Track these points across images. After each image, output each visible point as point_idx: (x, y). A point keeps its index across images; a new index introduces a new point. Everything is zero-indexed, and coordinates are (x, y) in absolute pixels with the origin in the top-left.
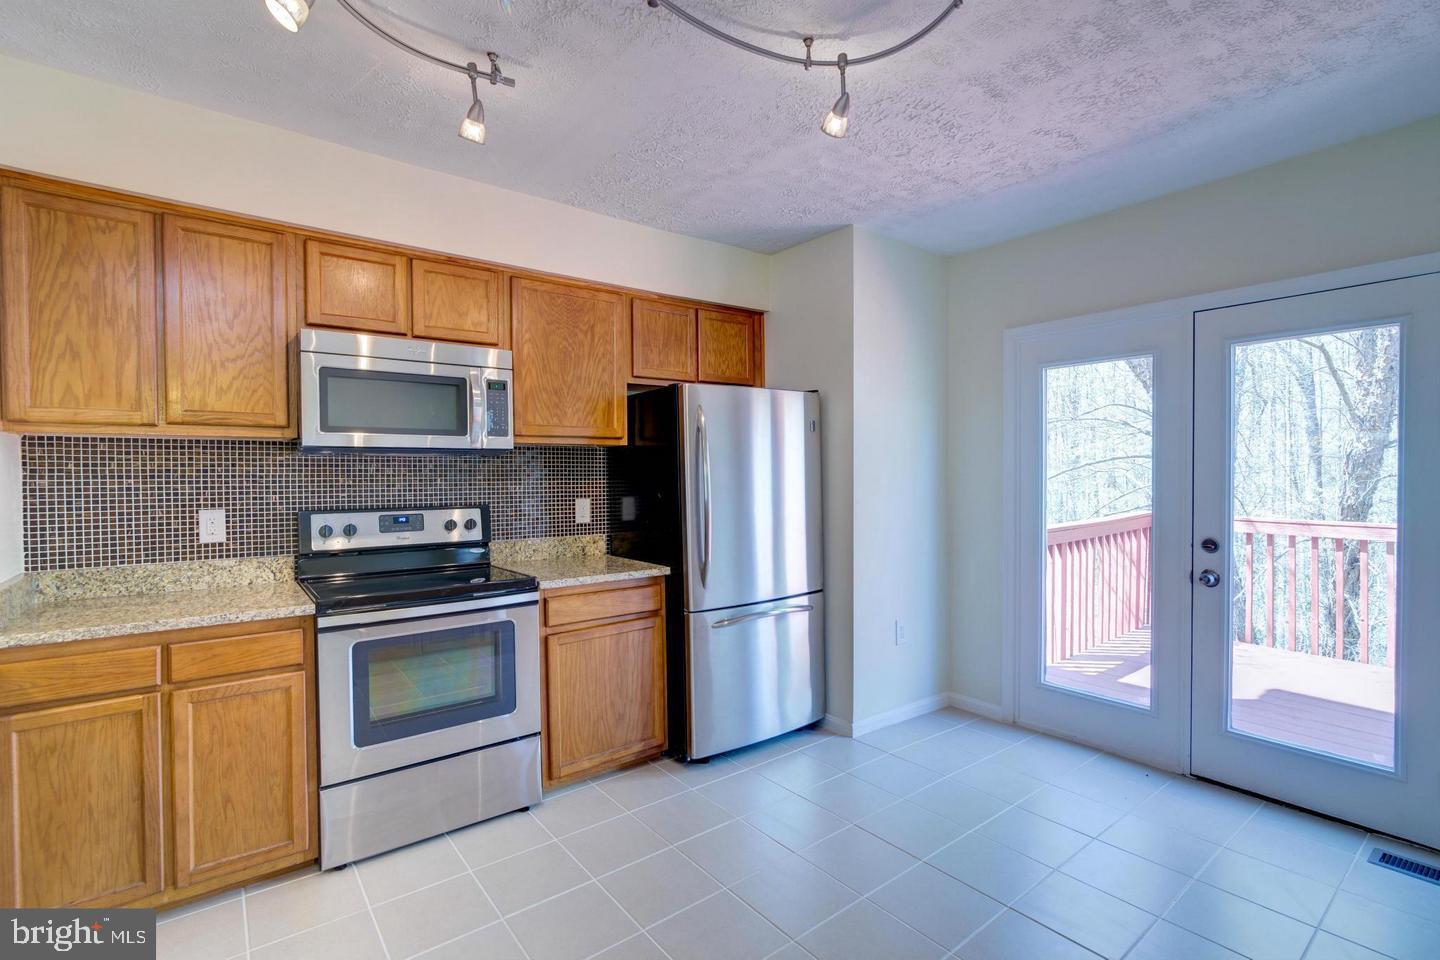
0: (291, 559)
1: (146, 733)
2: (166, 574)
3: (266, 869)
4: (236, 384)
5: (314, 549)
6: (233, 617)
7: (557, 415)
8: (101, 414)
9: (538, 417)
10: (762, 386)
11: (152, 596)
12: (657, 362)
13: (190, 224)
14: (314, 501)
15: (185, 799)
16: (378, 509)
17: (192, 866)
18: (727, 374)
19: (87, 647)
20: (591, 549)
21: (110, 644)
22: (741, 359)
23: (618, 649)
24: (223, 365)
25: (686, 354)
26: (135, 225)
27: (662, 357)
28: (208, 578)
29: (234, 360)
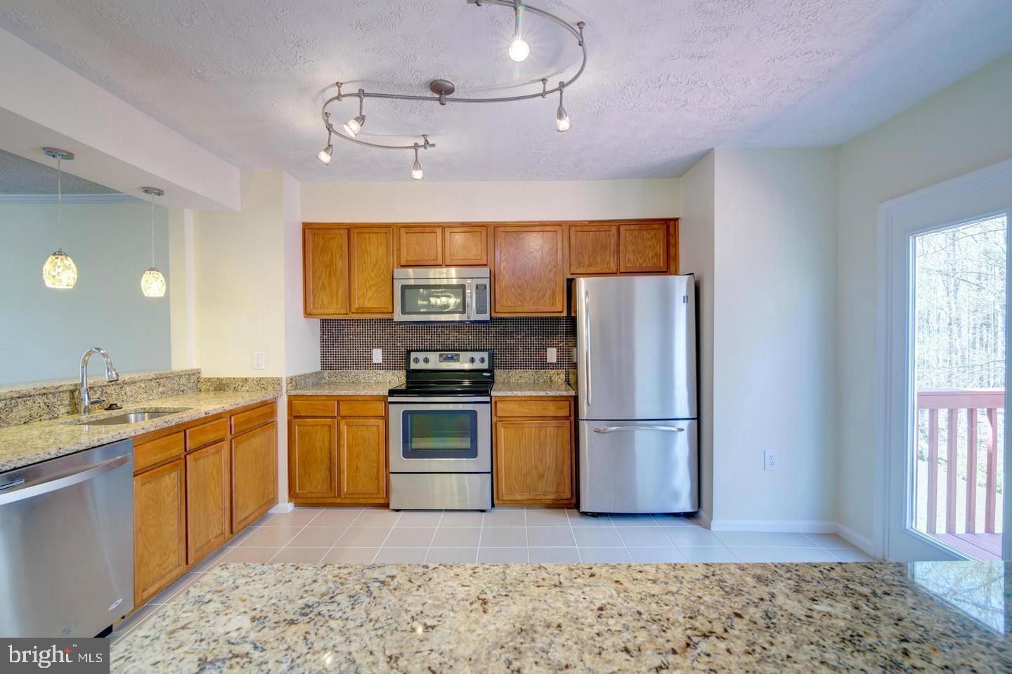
0: (405, 372)
1: (332, 434)
2: (362, 374)
3: (371, 501)
4: (375, 295)
5: (411, 368)
6: (358, 393)
7: (519, 300)
8: (332, 311)
9: (509, 302)
10: (676, 273)
11: (356, 383)
12: (587, 263)
13: (359, 230)
14: (414, 346)
15: (344, 464)
16: (439, 351)
17: (346, 491)
18: (644, 265)
19: (316, 398)
20: (555, 378)
21: (323, 398)
22: (656, 254)
23: (539, 436)
24: (370, 288)
25: (610, 257)
26: (342, 235)
27: (591, 260)
28: (375, 378)
29: (373, 286)
